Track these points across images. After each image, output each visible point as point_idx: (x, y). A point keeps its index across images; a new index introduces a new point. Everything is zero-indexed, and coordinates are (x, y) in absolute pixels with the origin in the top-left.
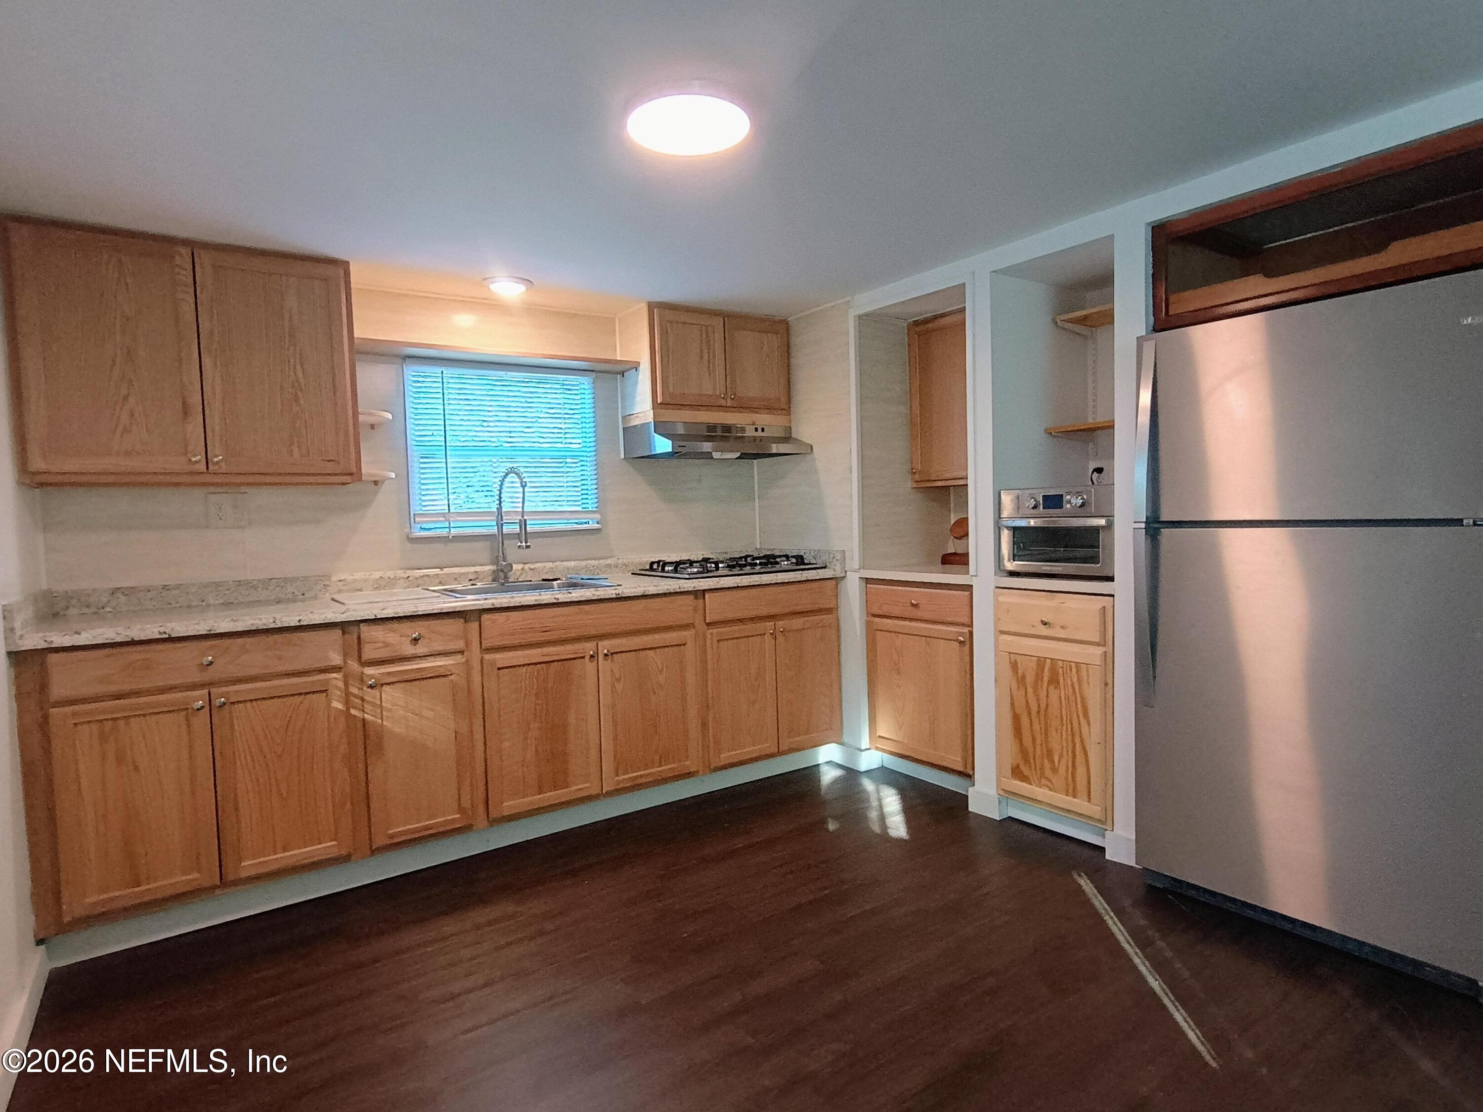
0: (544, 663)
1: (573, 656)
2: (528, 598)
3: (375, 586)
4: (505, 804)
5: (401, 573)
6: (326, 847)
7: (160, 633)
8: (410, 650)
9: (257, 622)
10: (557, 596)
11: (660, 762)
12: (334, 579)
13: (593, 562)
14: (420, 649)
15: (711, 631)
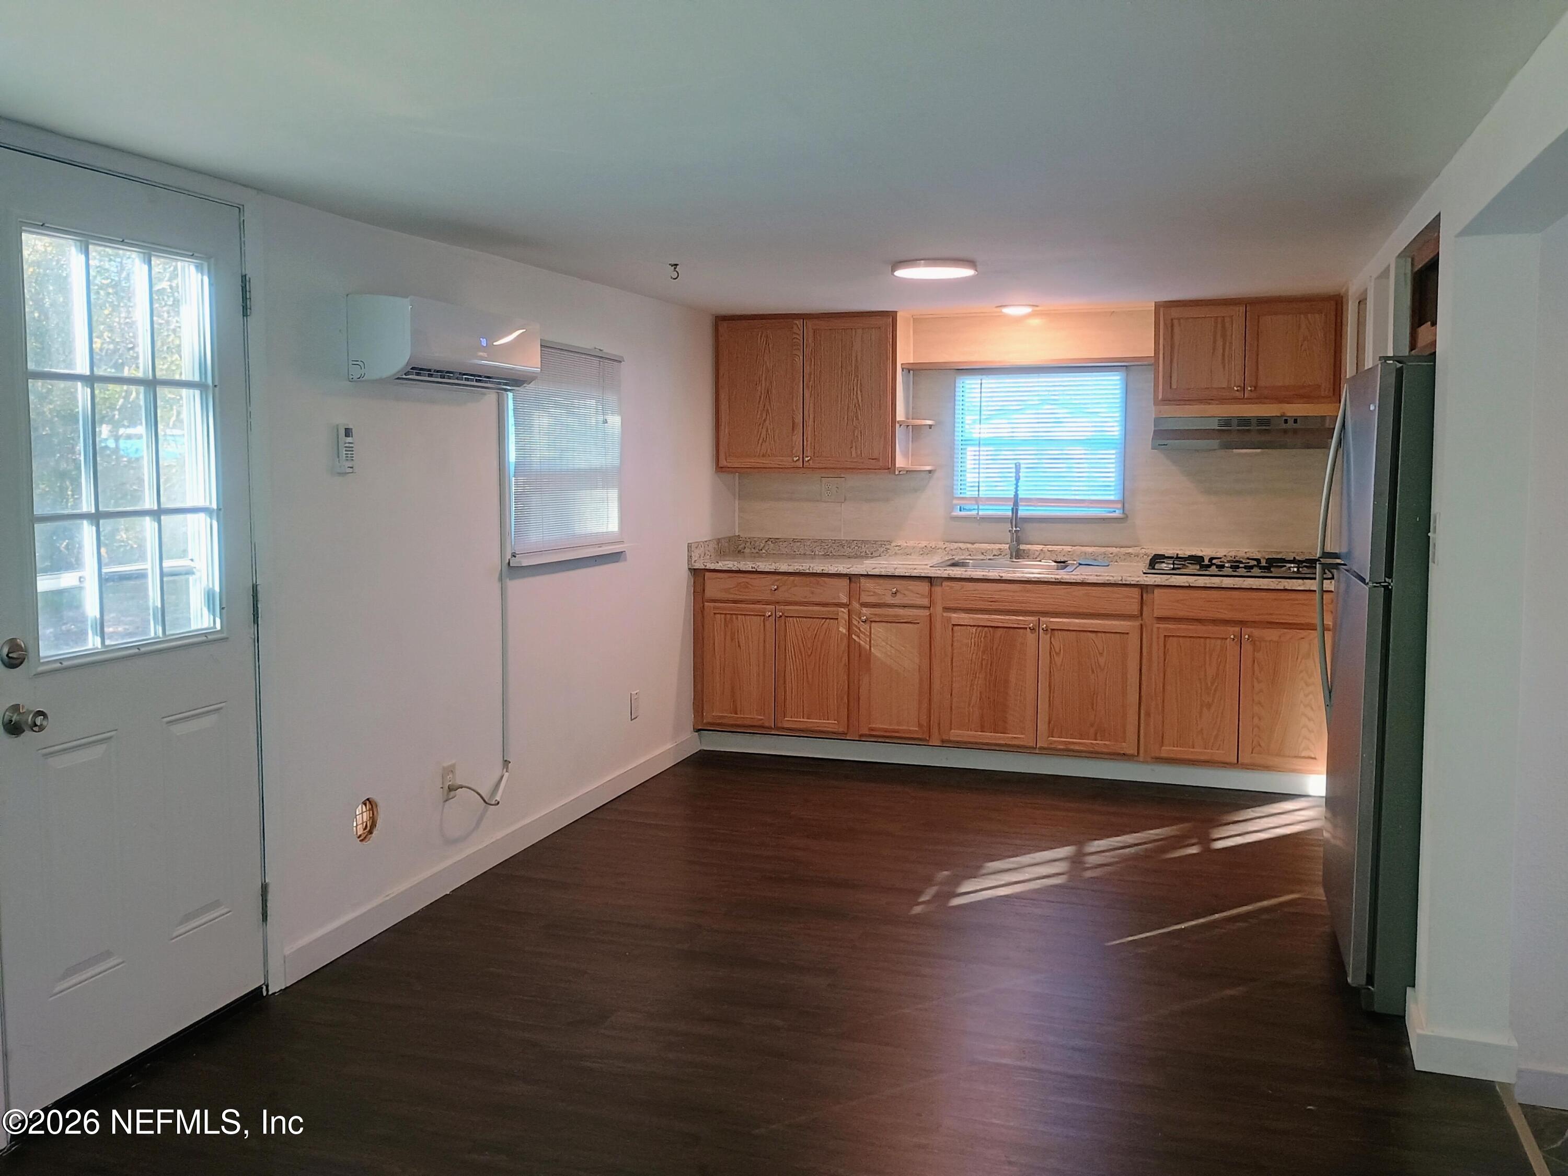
0: (992, 627)
1: (1015, 626)
2: (978, 573)
3: (921, 553)
4: (953, 731)
5: (941, 544)
6: (830, 724)
7: (752, 568)
8: (889, 600)
9: (801, 568)
10: (1001, 575)
11: (1096, 734)
12: (893, 544)
13: (1114, 550)
14: (897, 600)
15: (1158, 625)
